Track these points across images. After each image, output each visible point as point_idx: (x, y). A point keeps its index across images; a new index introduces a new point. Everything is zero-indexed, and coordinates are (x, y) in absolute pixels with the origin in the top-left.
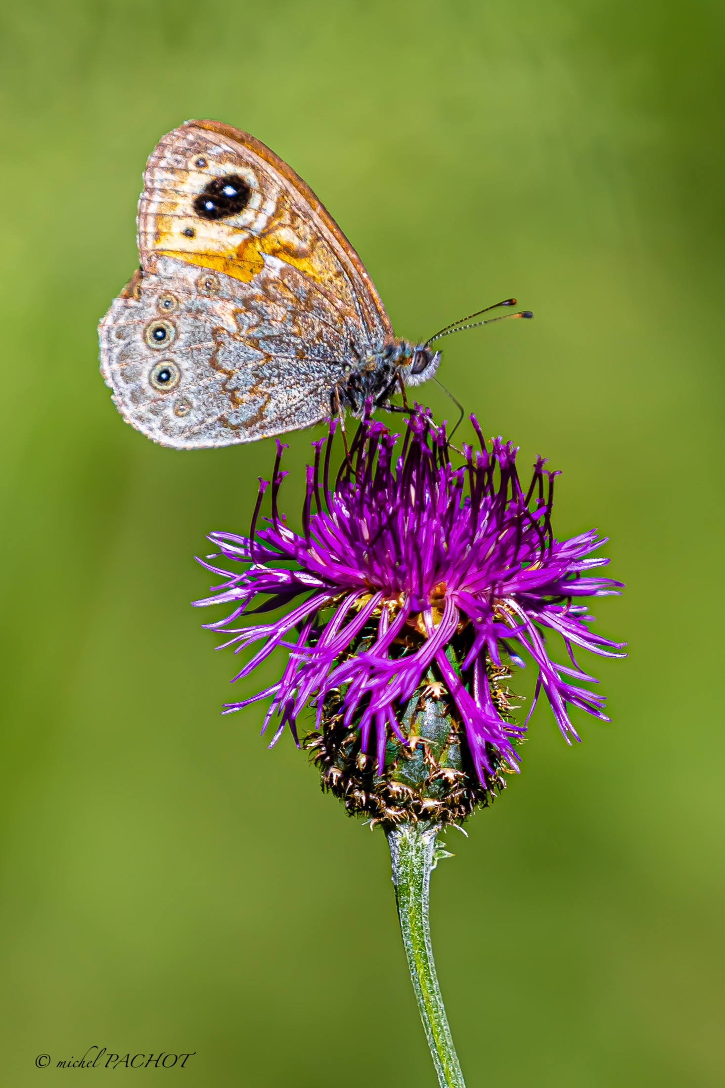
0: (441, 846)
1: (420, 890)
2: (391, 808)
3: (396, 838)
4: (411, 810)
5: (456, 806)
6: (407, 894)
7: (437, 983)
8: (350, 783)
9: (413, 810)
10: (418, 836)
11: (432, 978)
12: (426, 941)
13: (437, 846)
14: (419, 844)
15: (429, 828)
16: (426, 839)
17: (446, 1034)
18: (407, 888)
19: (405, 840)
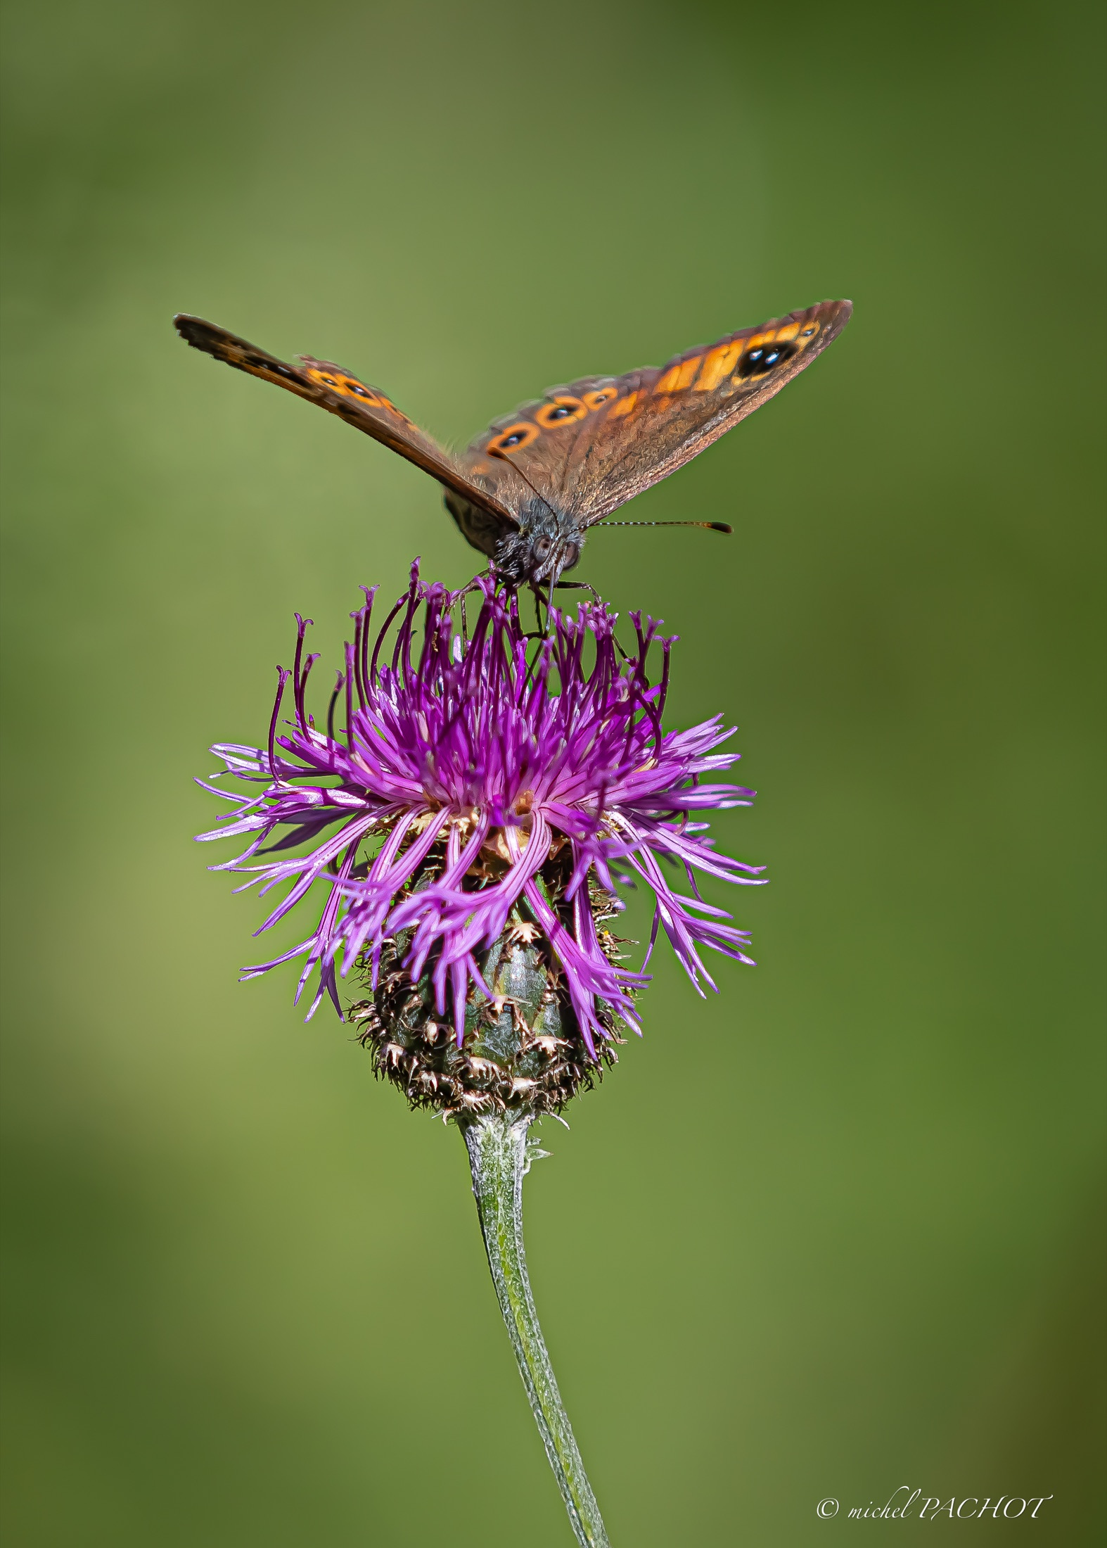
0: (534, 1143)
1: (511, 1200)
2: (471, 1093)
3: (477, 1135)
4: (498, 1095)
5: (554, 1088)
6: (494, 1208)
7: (538, 1324)
8: (416, 1063)
9: (500, 1094)
10: (506, 1130)
11: (531, 1316)
12: (521, 1269)
13: (529, 1143)
14: (508, 1141)
15: (519, 1119)
16: (517, 1133)
17: (553, 1390)
18: (494, 1200)
19: (489, 1138)
